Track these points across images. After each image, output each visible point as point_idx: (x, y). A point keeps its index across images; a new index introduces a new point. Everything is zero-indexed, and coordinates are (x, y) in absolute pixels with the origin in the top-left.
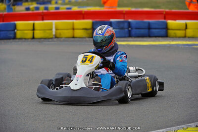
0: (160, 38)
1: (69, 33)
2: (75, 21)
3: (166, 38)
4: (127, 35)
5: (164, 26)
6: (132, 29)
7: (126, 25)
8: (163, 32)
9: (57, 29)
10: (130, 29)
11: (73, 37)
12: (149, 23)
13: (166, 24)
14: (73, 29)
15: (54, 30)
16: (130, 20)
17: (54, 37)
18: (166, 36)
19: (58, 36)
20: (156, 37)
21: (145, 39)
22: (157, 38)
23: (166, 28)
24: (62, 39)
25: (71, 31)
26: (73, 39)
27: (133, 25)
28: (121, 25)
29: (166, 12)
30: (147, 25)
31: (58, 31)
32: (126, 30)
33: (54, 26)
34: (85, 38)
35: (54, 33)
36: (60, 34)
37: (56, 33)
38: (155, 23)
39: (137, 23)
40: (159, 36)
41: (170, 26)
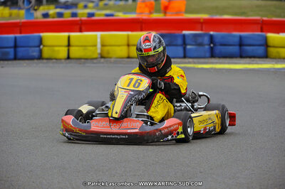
0: (257, 59)
1: (122, 51)
2: (130, 33)
3: (265, 59)
4: (208, 54)
5: (263, 42)
6: (215, 45)
7: (206, 40)
8: (260, 50)
9: (103, 45)
10: (212, 45)
11: (129, 57)
12: (241, 37)
13: (266, 39)
14: (128, 45)
15: (99, 46)
16: (212, 33)
17: (99, 56)
18: (265, 56)
19: (105, 55)
20: (250, 57)
21: (234, 60)
22: (253, 59)
23: (266, 44)
24: (112, 60)
25: (125, 48)
26: (129, 60)
27: (217, 40)
28: (200, 40)
29: (263, 21)
30: (237, 40)
31: (106, 48)
32: (207, 47)
33: (99, 41)
35: (99, 51)
36: (108, 52)
37: (102, 50)
38: (247, 37)
39: (223, 37)
40: (254, 57)
41: (271, 42)
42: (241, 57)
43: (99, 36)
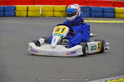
1: (51, 14)
2: (54, 6)
3: (114, 19)
4: (88, 16)
5: (113, 11)
6: (91, 12)
7: (88, 9)
8: (112, 15)
9: (42, 11)
10: (90, 12)
11: (54, 16)
12: (103, 9)
13: (114, 9)
14: (54, 11)
15: (41, 11)
16: (90, 6)
17: (41, 16)
18: (114, 17)
19: (43, 15)
20: (107, 18)
21: (100, 19)
23: (114, 12)
24: (46, 17)
25: (52, 12)
26: (53, 17)
27: (93, 10)
28: (85, 10)
29: (114, 2)
30: (101, 10)
31: (44, 12)
32: (88, 12)
33: (41, 9)
34: (61, 17)
35: (41, 13)
36: (45, 14)
37: (42, 13)
38: (106, 9)
39: (95, 8)
40: (109, 18)
41: (116, 11)
42: (103, 17)
43: (41, 7)
